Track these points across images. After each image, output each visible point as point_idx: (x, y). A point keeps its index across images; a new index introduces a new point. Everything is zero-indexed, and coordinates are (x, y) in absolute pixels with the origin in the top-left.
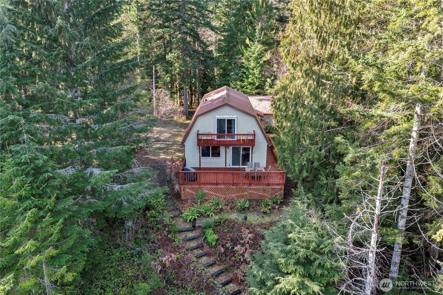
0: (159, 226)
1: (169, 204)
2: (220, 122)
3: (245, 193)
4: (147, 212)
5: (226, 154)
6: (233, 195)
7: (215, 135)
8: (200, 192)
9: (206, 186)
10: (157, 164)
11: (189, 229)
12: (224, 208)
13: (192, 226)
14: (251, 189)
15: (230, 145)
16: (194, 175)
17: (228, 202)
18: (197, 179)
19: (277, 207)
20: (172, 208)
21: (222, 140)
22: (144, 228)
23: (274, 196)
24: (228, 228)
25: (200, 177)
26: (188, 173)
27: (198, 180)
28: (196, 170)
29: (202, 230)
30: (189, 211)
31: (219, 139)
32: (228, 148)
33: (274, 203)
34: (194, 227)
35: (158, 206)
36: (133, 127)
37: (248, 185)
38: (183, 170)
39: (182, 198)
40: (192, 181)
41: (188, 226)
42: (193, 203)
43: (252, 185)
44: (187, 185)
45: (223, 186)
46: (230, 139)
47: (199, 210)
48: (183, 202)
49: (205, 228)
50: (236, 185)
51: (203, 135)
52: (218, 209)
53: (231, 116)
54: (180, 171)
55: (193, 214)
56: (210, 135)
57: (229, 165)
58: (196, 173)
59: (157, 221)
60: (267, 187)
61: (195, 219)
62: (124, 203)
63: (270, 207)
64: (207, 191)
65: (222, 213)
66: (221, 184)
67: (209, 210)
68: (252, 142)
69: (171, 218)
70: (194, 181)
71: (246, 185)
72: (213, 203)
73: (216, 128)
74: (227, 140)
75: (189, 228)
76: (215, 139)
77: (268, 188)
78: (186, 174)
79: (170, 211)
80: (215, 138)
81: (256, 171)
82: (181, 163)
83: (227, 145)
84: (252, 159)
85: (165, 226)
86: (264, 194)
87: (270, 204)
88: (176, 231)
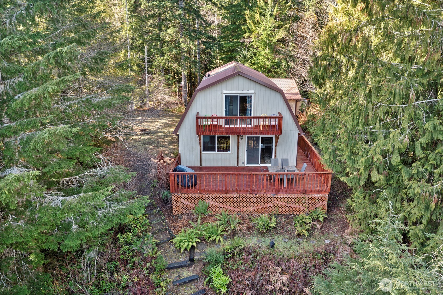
0: (136, 259)
1: (154, 222)
2: (230, 99)
3: (269, 205)
4: (118, 236)
5: (238, 147)
6: (251, 208)
7: (222, 118)
8: (200, 203)
9: (211, 195)
10: (142, 162)
11: (183, 265)
12: (237, 228)
13: (188, 258)
14: (277, 199)
15: (245, 133)
16: (192, 178)
17: (243, 219)
18: (195, 185)
19: (319, 226)
20: (159, 227)
21: (233, 126)
22: (113, 262)
23: (312, 209)
24: (245, 264)
25: (200, 181)
26: (182, 175)
27: (197, 186)
28: (195, 171)
29: (204, 265)
30: (183, 234)
31: (228, 126)
32: (242, 139)
33: (313, 220)
34: (192, 260)
35: (136, 227)
36: (91, 101)
37: (274, 192)
38: (175, 170)
39: (175, 213)
40: (188, 187)
41: (183, 259)
42: (190, 222)
43: (281, 192)
44: (180, 192)
45: (235, 195)
46: (245, 126)
47: (200, 233)
48: (176, 218)
49: (209, 263)
50: (256, 193)
51: (205, 118)
52: (228, 230)
53: (246, 92)
54: (171, 172)
55: (190, 238)
56: (215, 118)
57: (243, 163)
58: (195, 175)
59: (134, 250)
60: (302, 195)
61: (193, 246)
62: (74, 226)
63: (308, 227)
64: (212, 203)
65: (235, 238)
66: (233, 191)
67: (216, 232)
68: (278, 129)
69: (157, 245)
70: (192, 186)
71: (270, 192)
72: (220, 220)
73: (224, 109)
74: (240, 126)
75: (183, 262)
76: (224, 126)
77: (304, 197)
78: (180, 177)
79: (156, 233)
80: (222, 123)
81: (286, 171)
82: (173, 160)
83: (239, 134)
84: (275, 153)
85: (145, 260)
86: (298, 206)
87: (308, 221)
88: (163, 267)
